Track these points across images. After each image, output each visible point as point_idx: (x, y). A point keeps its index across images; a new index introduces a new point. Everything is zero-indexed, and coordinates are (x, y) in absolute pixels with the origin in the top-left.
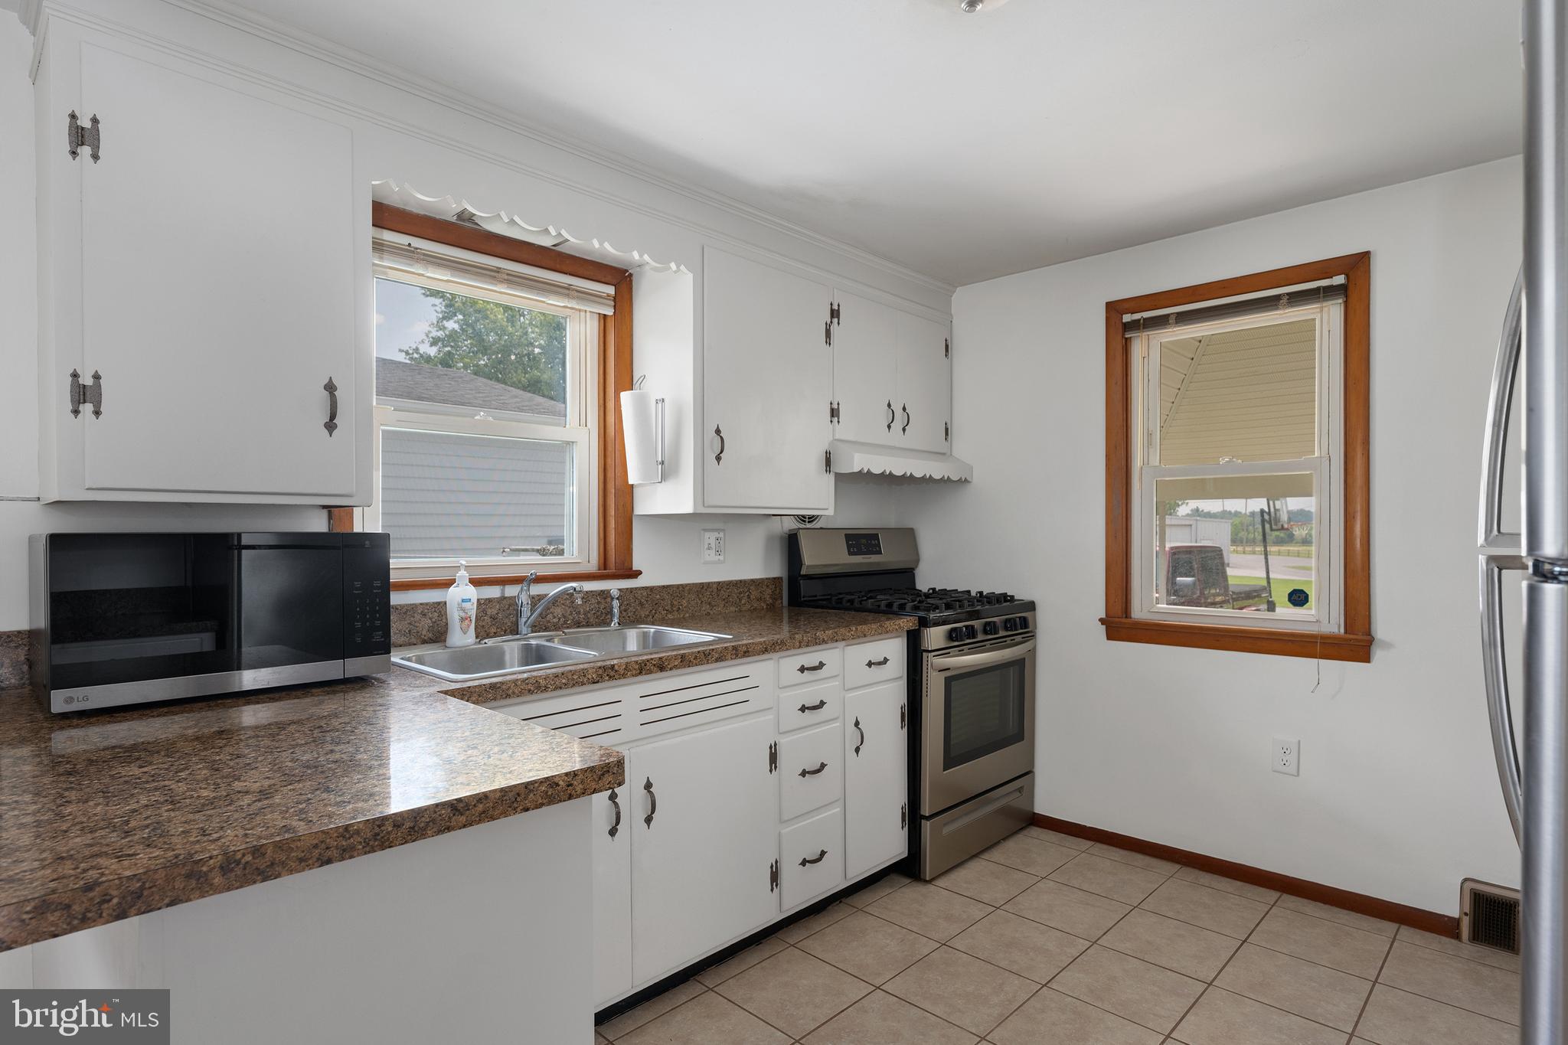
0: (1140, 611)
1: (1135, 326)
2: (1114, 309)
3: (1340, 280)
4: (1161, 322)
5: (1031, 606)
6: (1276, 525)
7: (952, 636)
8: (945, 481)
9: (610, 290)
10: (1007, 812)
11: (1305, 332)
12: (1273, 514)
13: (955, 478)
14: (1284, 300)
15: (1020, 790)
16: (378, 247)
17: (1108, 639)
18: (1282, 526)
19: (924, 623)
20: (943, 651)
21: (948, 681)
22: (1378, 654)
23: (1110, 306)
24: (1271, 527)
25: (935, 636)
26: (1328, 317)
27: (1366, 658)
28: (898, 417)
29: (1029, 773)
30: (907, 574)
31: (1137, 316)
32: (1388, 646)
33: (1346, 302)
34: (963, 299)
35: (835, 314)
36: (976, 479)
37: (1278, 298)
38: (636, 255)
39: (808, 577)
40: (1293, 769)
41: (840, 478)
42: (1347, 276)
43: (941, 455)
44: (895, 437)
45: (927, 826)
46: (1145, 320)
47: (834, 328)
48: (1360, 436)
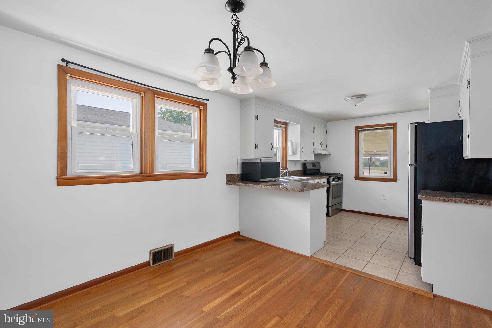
0: (361, 175)
1: (360, 131)
2: (357, 128)
3: (392, 126)
4: (365, 130)
5: (342, 175)
6: (372, 162)
7: (333, 179)
8: (328, 154)
9: (285, 126)
10: (337, 209)
11: (387, 133)
12: (371, 159)
13: (329, 154)
14: (384, 129)
15: (340, 205)
16: (275, 126)
17: (355, 180)
18: (373, 162)
19: (330, 177)
20: (332, 181)
21: (333, 186)
22: (398, 181)
23: (356, 127)
24: (371, 162)
25: (331, 179)
26: (391, 131)
27: (396, 182)
28: (321, 144)
29: (341, 202)
30: (319, 170)
31: (360, 129)
32: (399, 180)
33: (393, 130)
34: (329, 124)
35: (314, 128)
36: (331, 154)
37: (383, 128)
38: (288, 121)
39: (307, 170)
40: (385, 199)
41: (314, 154)
42: (393, 126)
43: (326, 150)
44: (320, 148)
45: (330, 208)
46: (362, 130)
47: (314, 131)
48: (395, 149)
